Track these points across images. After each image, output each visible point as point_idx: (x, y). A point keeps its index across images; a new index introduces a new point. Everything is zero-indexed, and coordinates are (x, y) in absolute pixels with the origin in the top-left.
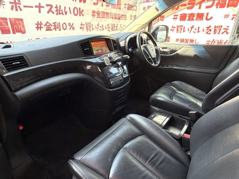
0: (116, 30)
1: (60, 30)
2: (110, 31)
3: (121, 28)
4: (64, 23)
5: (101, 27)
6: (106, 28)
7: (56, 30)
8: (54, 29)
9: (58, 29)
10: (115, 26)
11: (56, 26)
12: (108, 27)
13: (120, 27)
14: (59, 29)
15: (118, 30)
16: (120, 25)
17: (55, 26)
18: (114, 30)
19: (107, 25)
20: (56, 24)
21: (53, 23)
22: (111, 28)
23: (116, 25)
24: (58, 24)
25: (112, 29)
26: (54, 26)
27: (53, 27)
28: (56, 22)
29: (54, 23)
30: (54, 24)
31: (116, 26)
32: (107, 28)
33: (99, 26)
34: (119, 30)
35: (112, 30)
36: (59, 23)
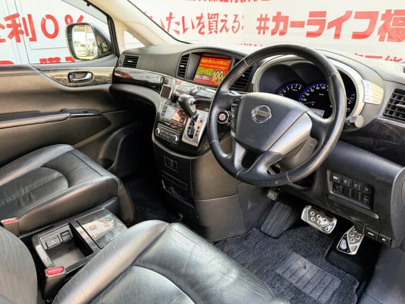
0: (221, 31)
1: (34, 39)
2: (203, 33)
3: (236, 25)
4: (49, 17)
5: (178, 23)
6: (193, 27)
7: (18, 40)
8: (10, 36)
9: (27, 35)
10: (219, 21)
11: (20, 25)
12: (199, 24)
13: (235, 21)
14: (31, 36)
15: (227, 31)
16: (234, 17)
17: (15, 26)
18: (216, 32)
19: (198, 18)
20: (18, 20)
21: (7, 19)
22: (206, 24)
23: (221, 17)
24: (24, 19)
25: (210, 29)
26: (9, 26)
27: (9, 31)
28: (17, 15)
29: (13, 17)
30: (10, 22)
31: (222, 21)
32: (195, 25)
33: (173, 21)
34: (230, 31)
35: (209, 32)
36: (30, 16)
